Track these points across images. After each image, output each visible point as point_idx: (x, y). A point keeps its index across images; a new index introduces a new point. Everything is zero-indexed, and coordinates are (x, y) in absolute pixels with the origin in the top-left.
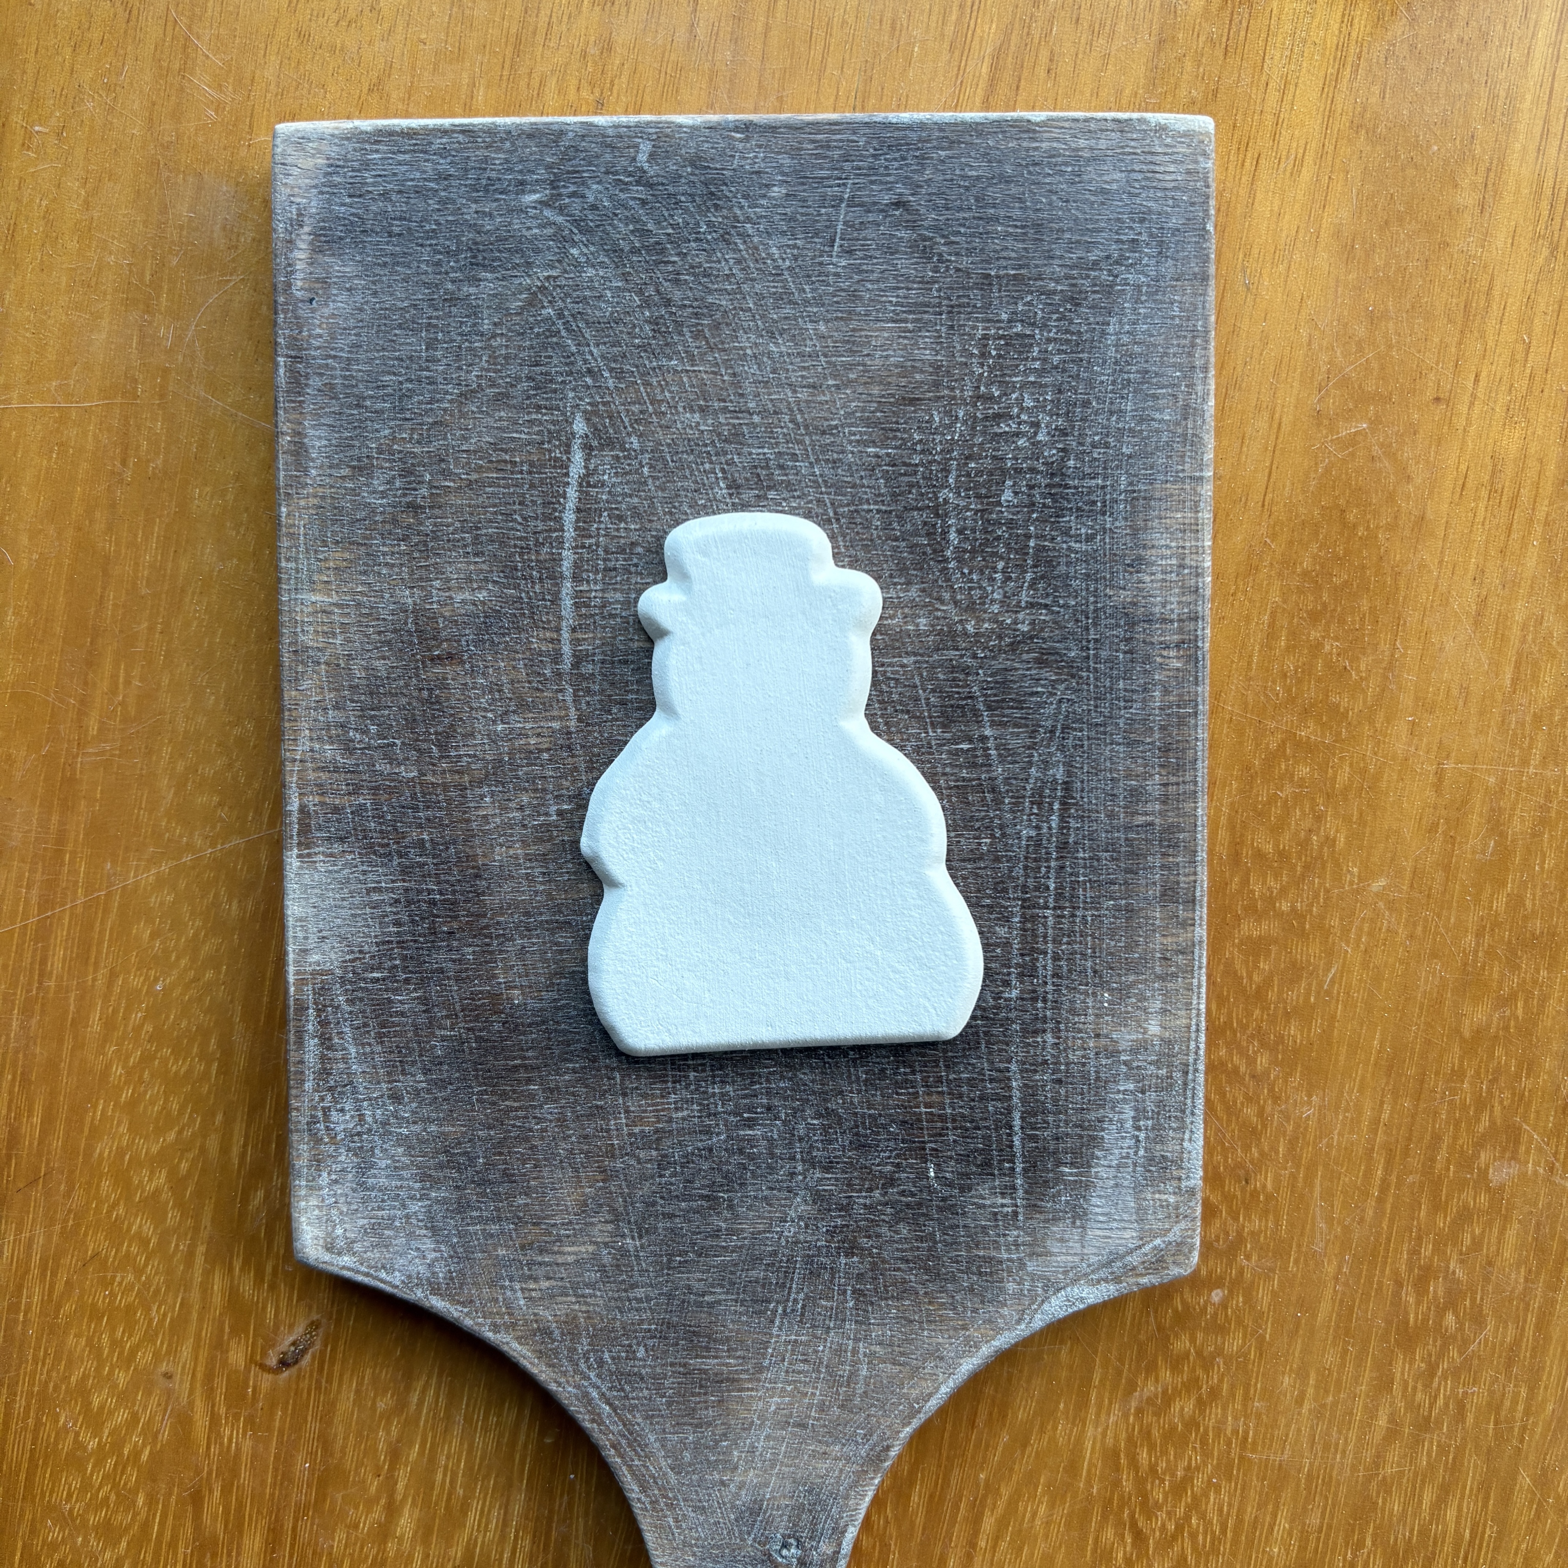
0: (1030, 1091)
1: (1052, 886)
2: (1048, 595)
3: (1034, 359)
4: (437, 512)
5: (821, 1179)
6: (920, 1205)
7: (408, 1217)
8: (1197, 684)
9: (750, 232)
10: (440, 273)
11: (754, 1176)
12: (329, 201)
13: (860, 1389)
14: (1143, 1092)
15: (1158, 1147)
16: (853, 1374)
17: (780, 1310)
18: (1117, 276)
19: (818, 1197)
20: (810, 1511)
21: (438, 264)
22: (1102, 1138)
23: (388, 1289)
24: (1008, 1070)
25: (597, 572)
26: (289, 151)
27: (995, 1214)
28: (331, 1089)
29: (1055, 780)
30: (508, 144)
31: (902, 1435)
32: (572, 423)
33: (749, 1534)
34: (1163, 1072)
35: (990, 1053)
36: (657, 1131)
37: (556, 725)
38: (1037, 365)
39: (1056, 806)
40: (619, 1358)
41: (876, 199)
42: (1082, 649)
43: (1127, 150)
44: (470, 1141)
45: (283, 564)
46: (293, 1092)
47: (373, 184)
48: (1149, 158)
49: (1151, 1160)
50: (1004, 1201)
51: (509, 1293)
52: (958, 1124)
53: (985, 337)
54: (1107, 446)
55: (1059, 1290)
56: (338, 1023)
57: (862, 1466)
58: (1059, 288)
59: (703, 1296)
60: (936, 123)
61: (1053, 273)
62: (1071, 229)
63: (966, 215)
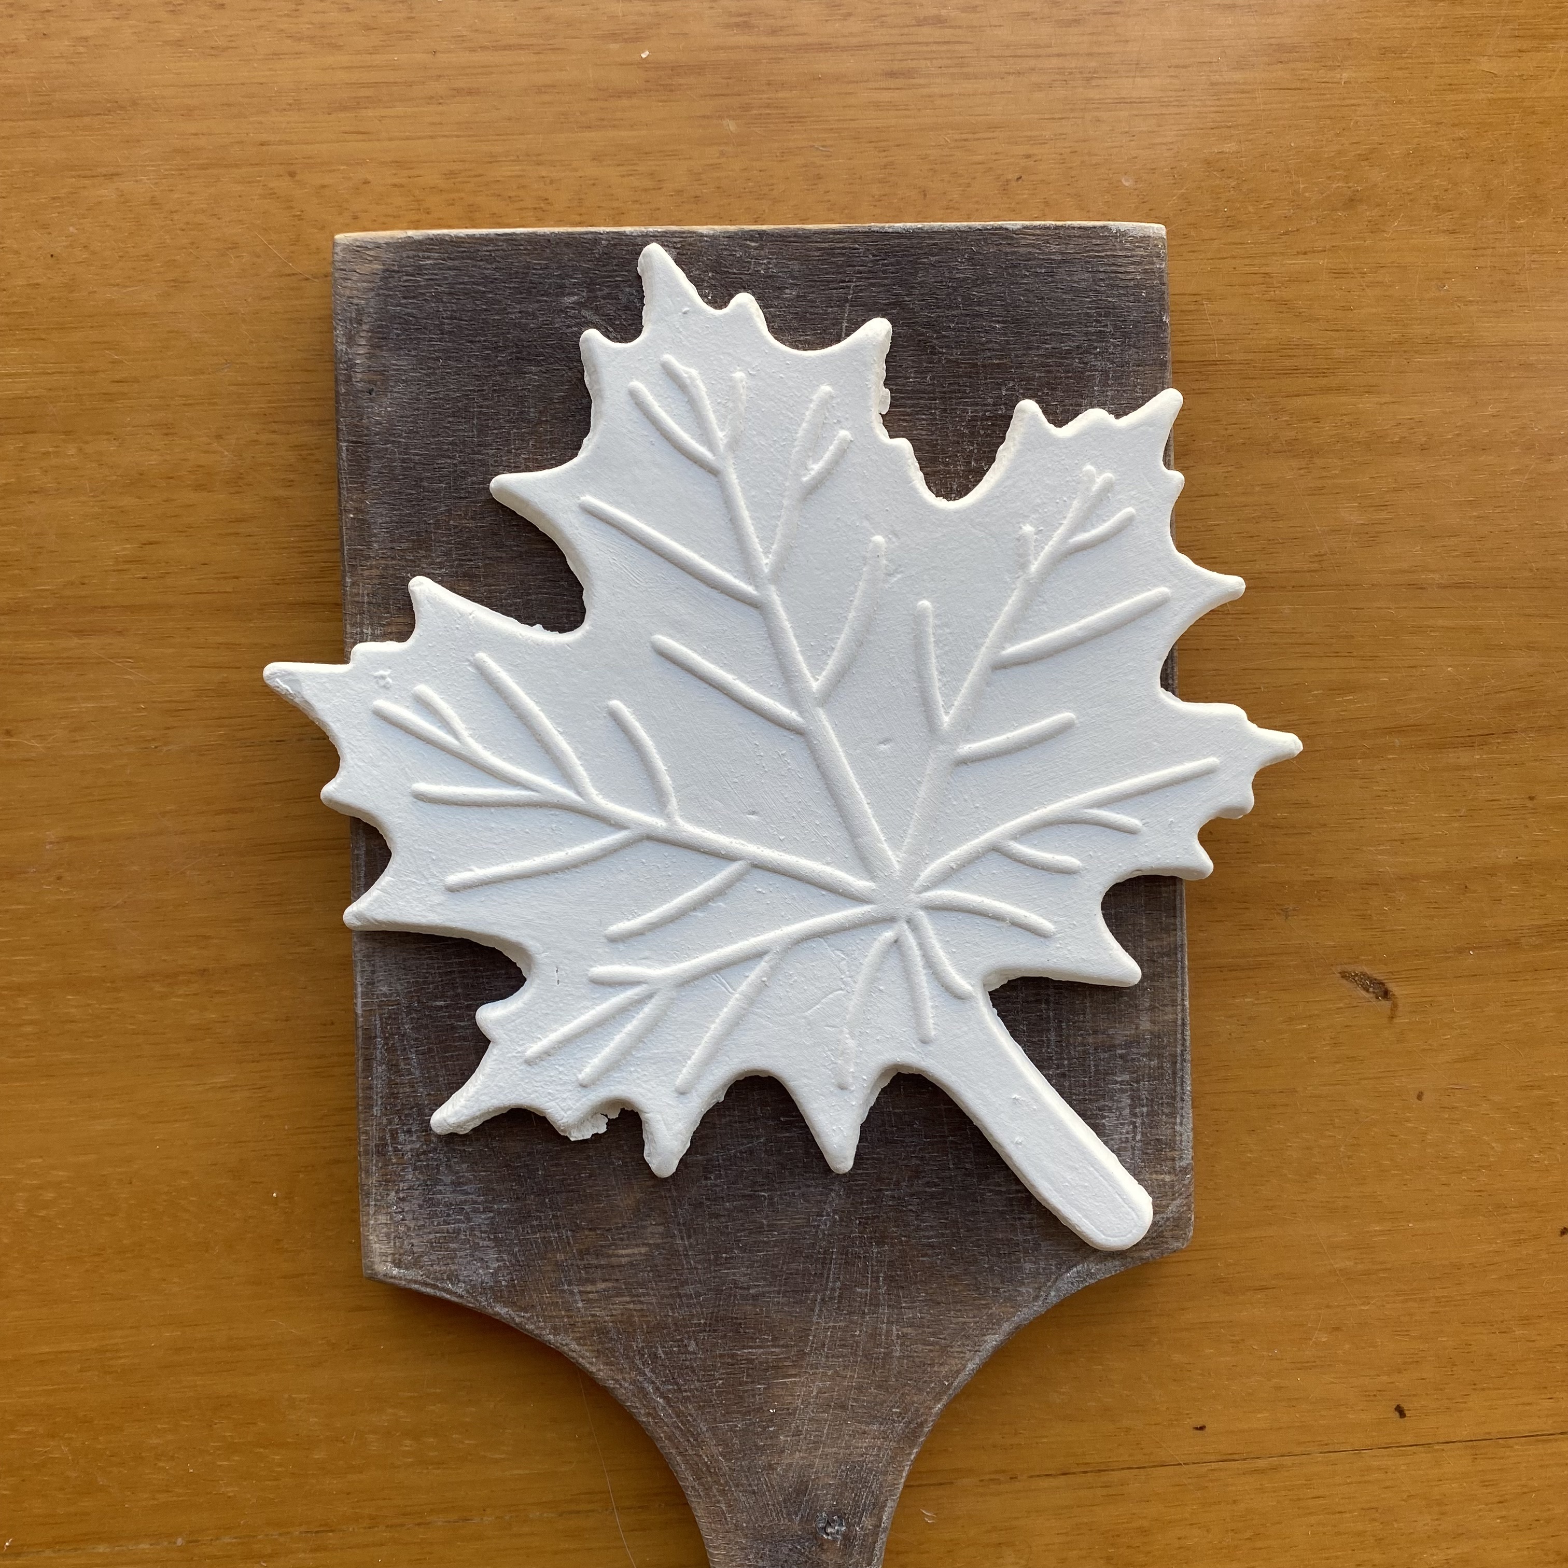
4: (491, 581)
6: (943, 1194)
7: (472, 1229)
10: (489, 366)
11: (792, 1175)
12: (385, 302)
13: (895, 1368)
14: (1138, 1082)
15: (1154, 1131)
16: (888, 1355)
17: (819, 1299)
18: (1087, 363)
19: (851, 1192)
20: (853, 1489)
21: (487, 358)
23: (454, 1299)
26: (348, 257)
27: (1011, 1199)
28: (398, 1112)
30: (548, 251)
31: (934, 1411)
33: (796, 1514)
34: (1154, 1063)
40: (672, 1352)
41: (876, 299)
43: (1093, 254)
44: (529, 1154)
45: (349, 629)
46: (363, 1116)
47: (426, 287)
48: (1112, 260)
49: (1146, 1143)
51: (567, 1295)
53: (974, 419)
55: (1070, 1268)
56: (405, 1049)
57: (898, 1442)
58: (1037, 375)
59: (748, 1289)
60: (927, 232)
61: (1032, 362)
62: (1046, 323)
63: (955, 312)
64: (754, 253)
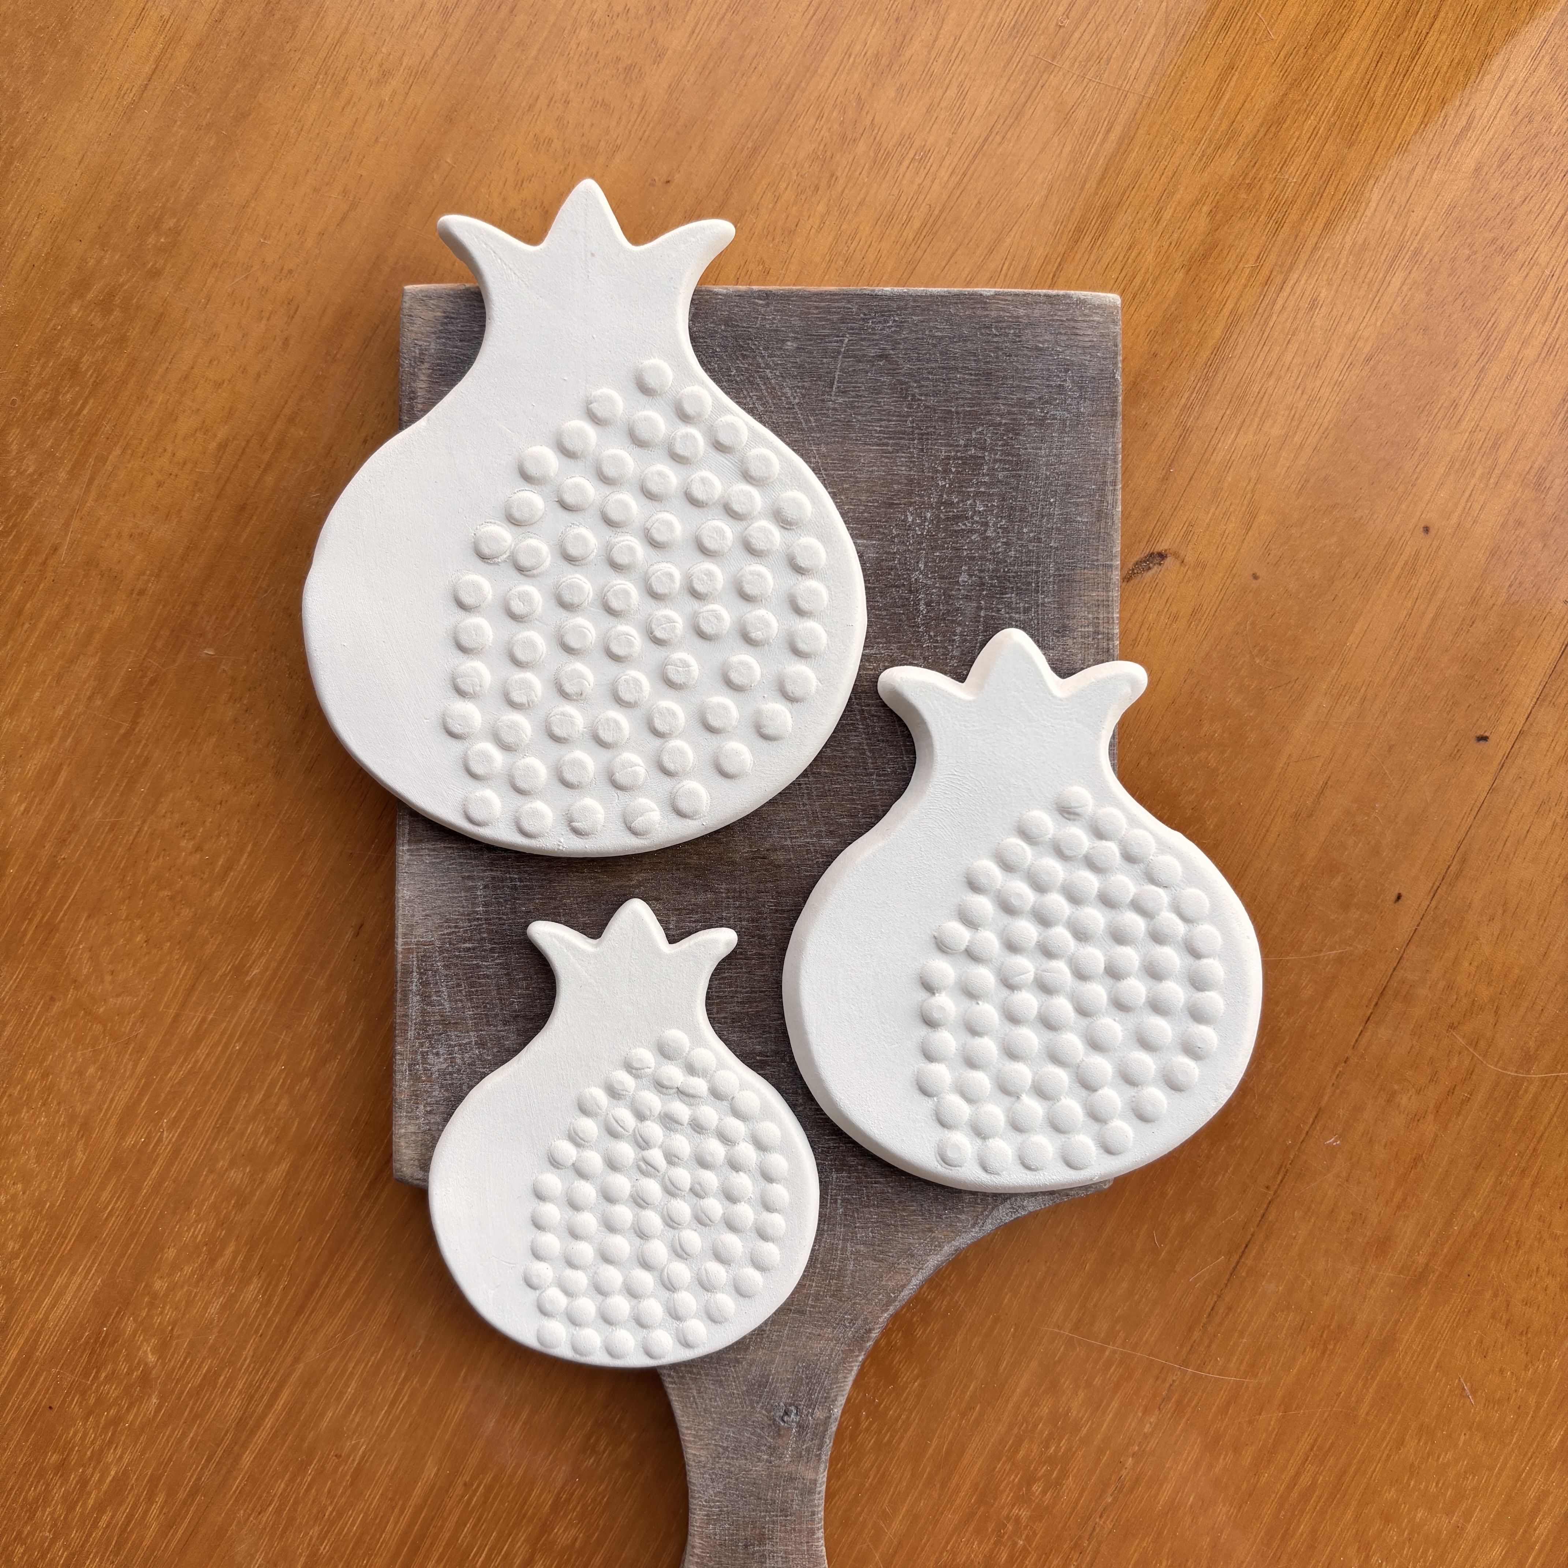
9: (770, 375)
12: (444, 344)
13: (848, 1280)
18: (1047, 413)
20: (808, 1384)
26: (414, 306)
28: (429, 1037)
31: (881, 1320)
33: (758, 1403)
38: (987, 479)
41: (865, 352)
43: (1056, 318)
46: (398, 1039)
48: (1072, 324)
53: (948, 458)
54: (1039, 540)
55: (1005, 1200)
56: (437, 983)
57: (849, 1345)
58: (1004, 421)
60: (911, 296)
61: (999, 410)
62: (1013, 377)
63: (933, 365)
64: (763, 310)
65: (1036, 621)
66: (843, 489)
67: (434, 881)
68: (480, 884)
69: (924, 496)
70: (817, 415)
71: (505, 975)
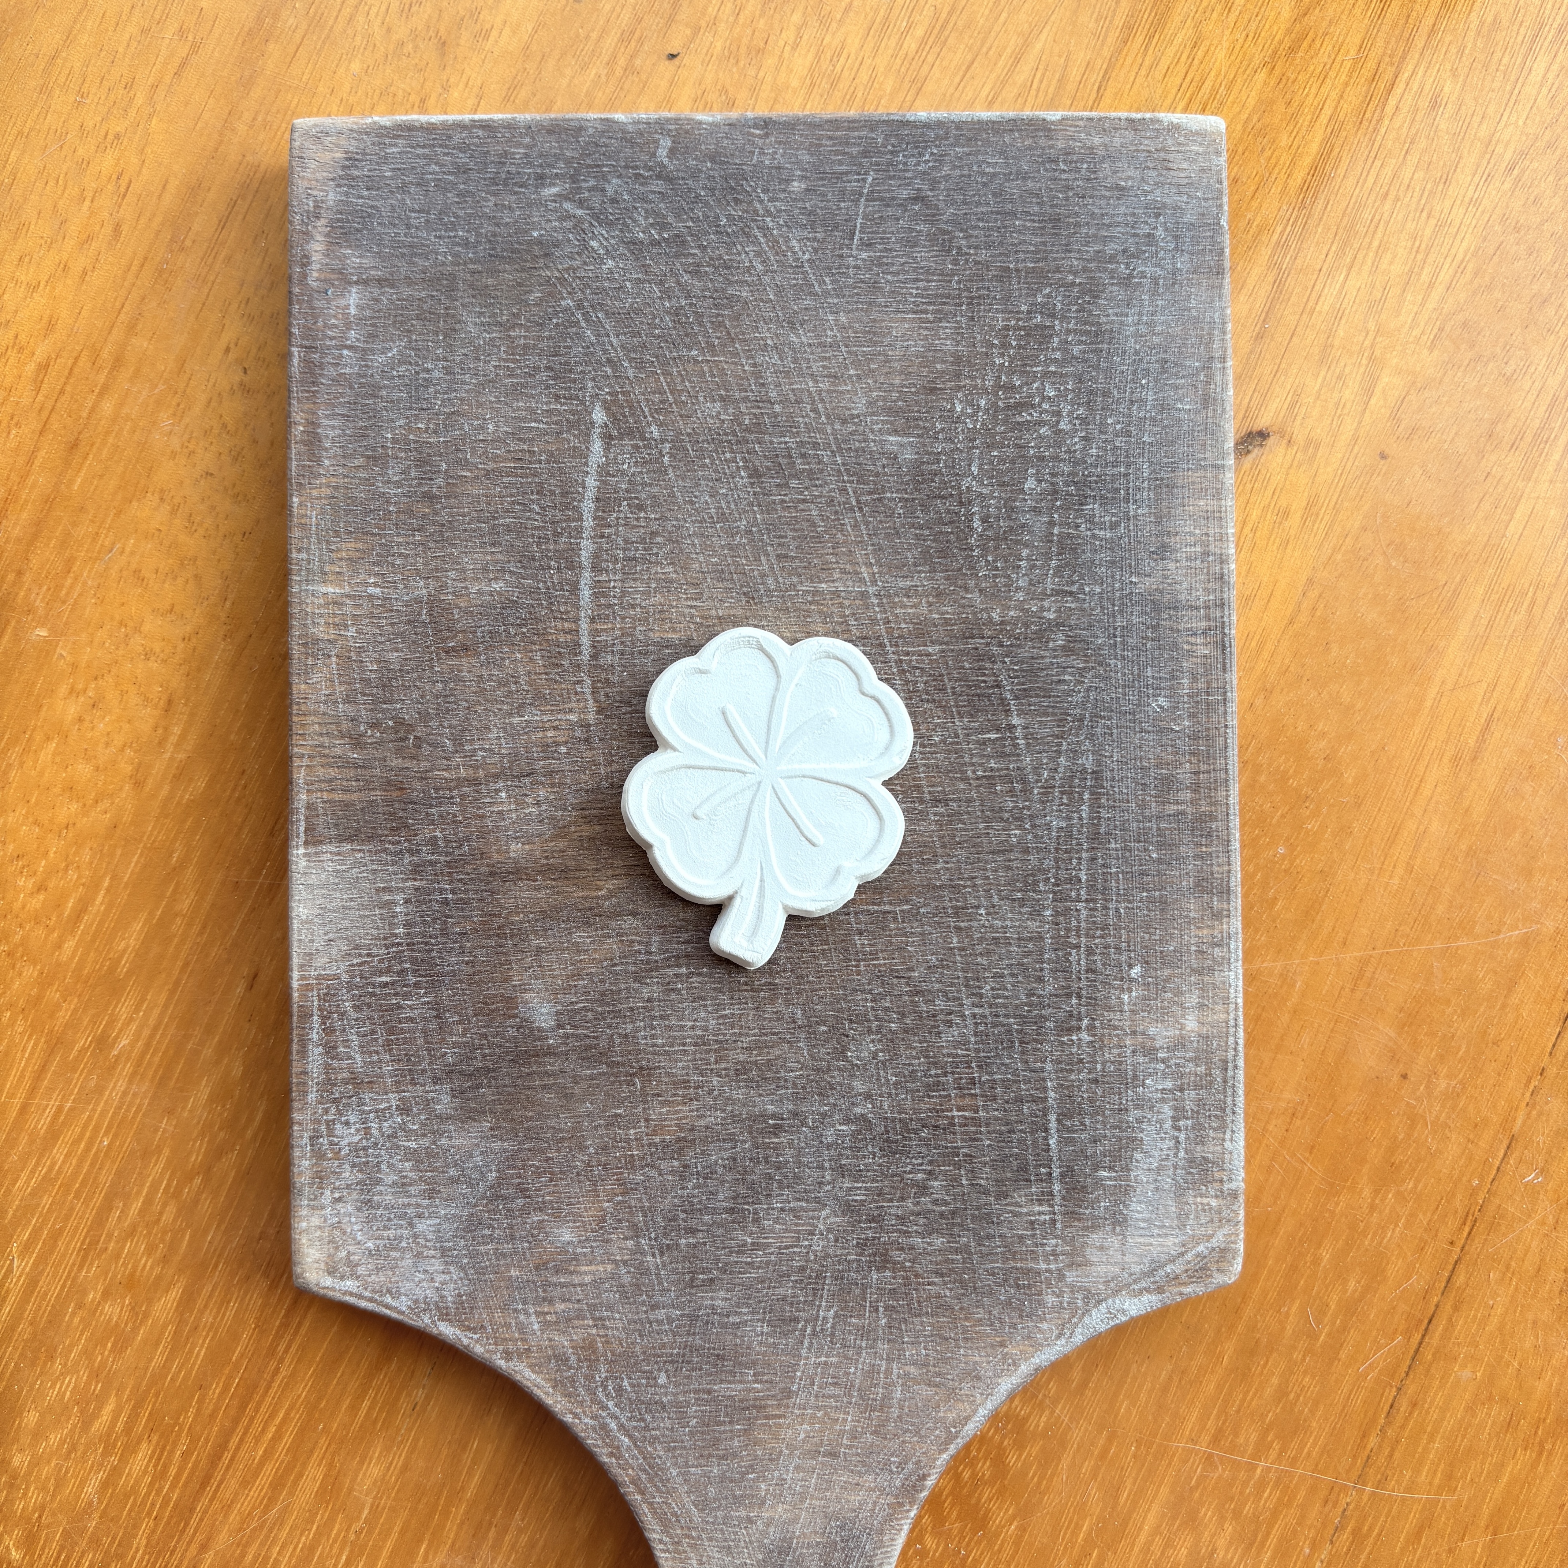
0: (1067, 1092)
1: (1084, 878)
2: (1073, 583)
3: (1053, 350)
4: (453, 501)
5: (850, 1189)
6: (953, 1213)
7: (415, 1236)
8: (1224, 670)
9: (770, 224)
10: (459, 264)
11: (781, 1188)
12: (347, 194)
13: (895, 1412)
14: (1182, 1090)
15: (1198, 1148)
16: (887, 1397)
17: (809, 1330)
18: (1134, 270)
19: (849, 1208)
20: (843, 1548)
22: (1141, 1141)
23: (394, 1315)
24: (1042, 1070)
25: (616, 561)
26: (307, 144)
27: (1032, 1223)
28: (335, 1101)
29: (1084, 771)
30: (528, 140)
31: (938, 1463)
32: (591, 413)
34: (1202, 1069)
35: (1023, 1053)
36: (679, 1140)
37: (573, 717)
38: (1058, 355)
39: (1086, 796)
40: (639, 1385)
41: (894, 194)
42: (1109, 638)
43: (1142, 147)
44: (482, 1153)
45: (294, 555)
46: (296, 1105)
47: (391, 178)
48: (1162, 154)
49: (1191, 1161)
50: (1041, 1209)
51: (522, 1317)
52: (991, 1128)
53: (1007, 328)
54: (1129, 434)
55: (1099, 1302)
56: (344, 1030)
57: (897, 1497)
58: (1078, 281)
59: (728, 1316)
60: (953, 122)
61: (1071, 266)
62: (1087, 224)
63: (984, 210)
64: (760, 142)
65: (1126, 540)
66: (870, 370)
67: (338, 895)
68: (400, 898)
69: (976, 377)
70: (833, 275)
71: (435, 1017)
